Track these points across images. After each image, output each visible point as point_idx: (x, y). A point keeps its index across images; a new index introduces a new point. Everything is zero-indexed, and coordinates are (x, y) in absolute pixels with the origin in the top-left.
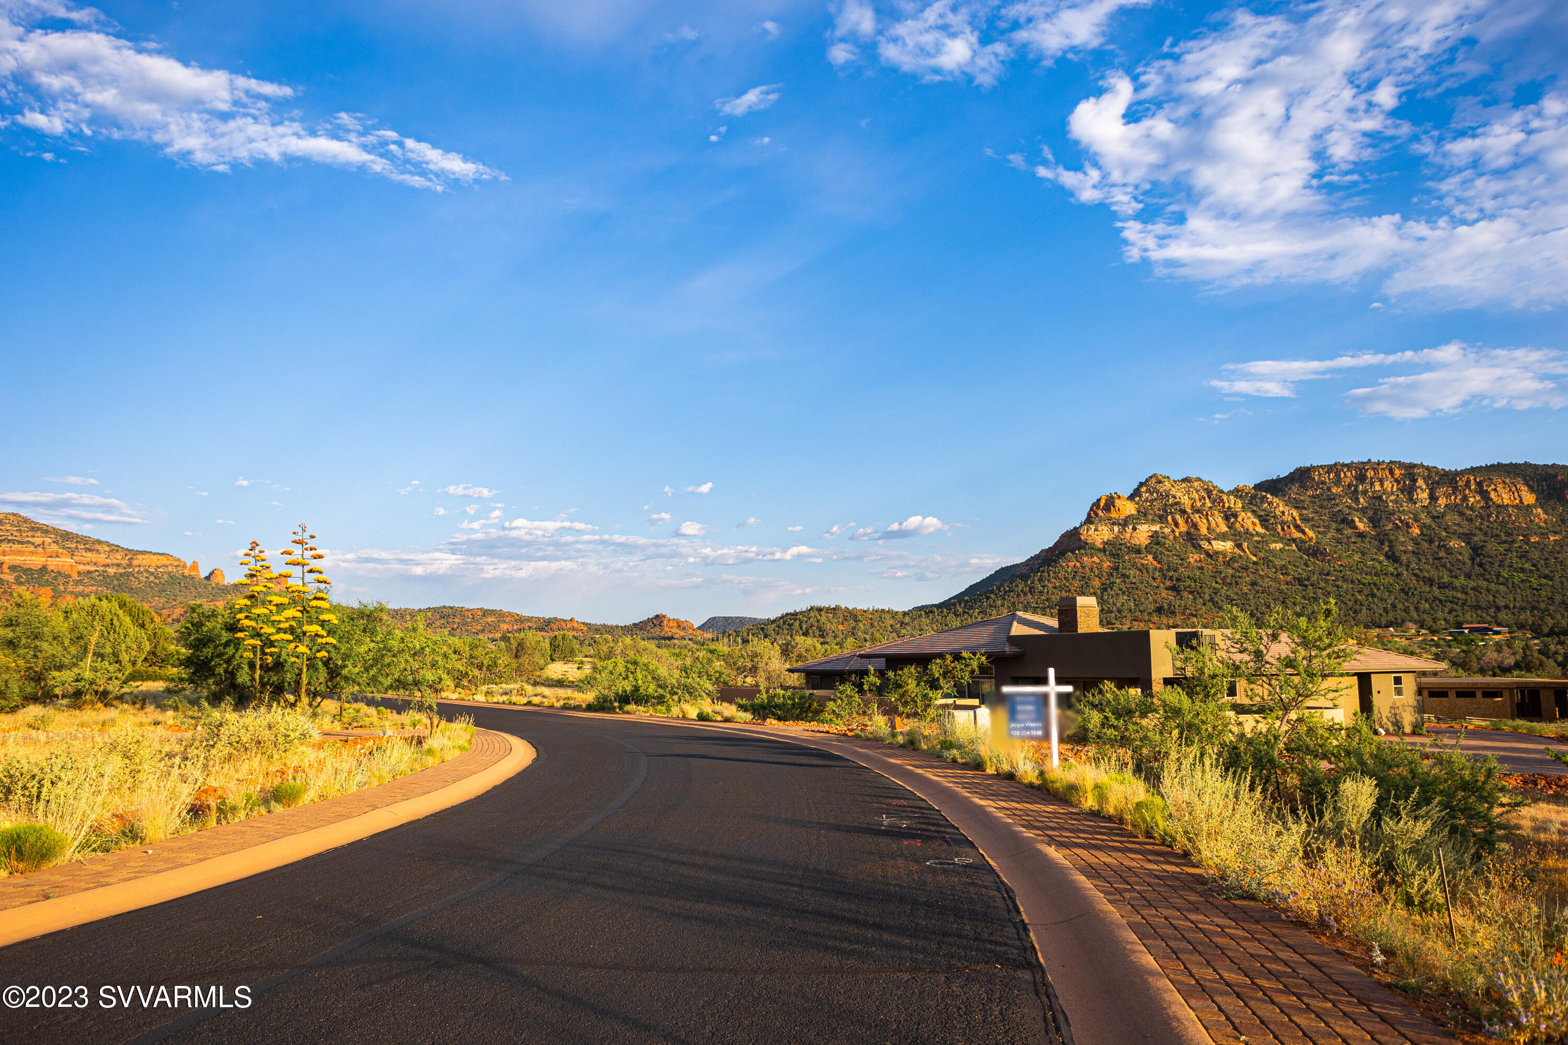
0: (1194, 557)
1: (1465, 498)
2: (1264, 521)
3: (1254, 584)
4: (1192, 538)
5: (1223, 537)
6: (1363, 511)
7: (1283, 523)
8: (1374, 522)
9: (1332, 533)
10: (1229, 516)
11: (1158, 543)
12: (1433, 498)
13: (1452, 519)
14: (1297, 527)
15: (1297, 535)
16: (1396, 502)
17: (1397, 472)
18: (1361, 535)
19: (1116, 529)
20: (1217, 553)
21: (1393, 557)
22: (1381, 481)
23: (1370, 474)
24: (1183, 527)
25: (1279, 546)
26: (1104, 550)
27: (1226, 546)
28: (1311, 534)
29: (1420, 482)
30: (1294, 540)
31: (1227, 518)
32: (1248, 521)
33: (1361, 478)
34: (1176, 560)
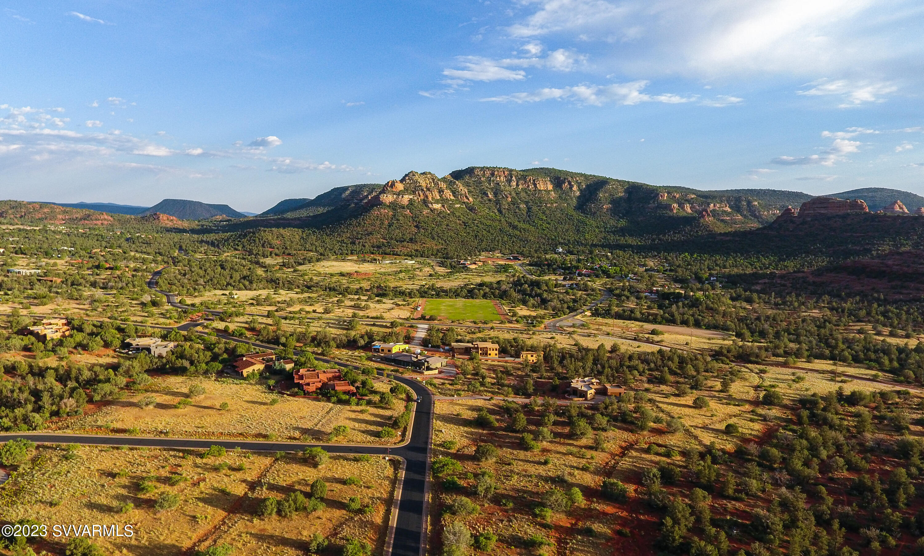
0: (426, 211)
1: (528, 186)
2: (454, 193)
3: (447, 225)
4: (425, 202)
5: (437, 202)
6: (492, 189)
7: (461, 195)
8: (496, 194)
9: (479, 199)
10: (441, 191)
11: (412, 204)
12: (517, 185)
13: (523, 194)
14: (466, 197)
15: (466, 200)
16: (504, 186)
17: (506, 173)
18: (490, 200)
19: (395, 196)
20: (435, 209)
21: (500, 211)
22: (500, 177)
23: (496, 173)
24: (422, 197)
25: (458, 206)
26: (389, 207)
27: (437, 206)
28: (471, 199)
29: (514, 178)
30: (464, 203)
31: (440, 192)
32: (448, 194)
33: (493, 174)
34: (418, 213)
